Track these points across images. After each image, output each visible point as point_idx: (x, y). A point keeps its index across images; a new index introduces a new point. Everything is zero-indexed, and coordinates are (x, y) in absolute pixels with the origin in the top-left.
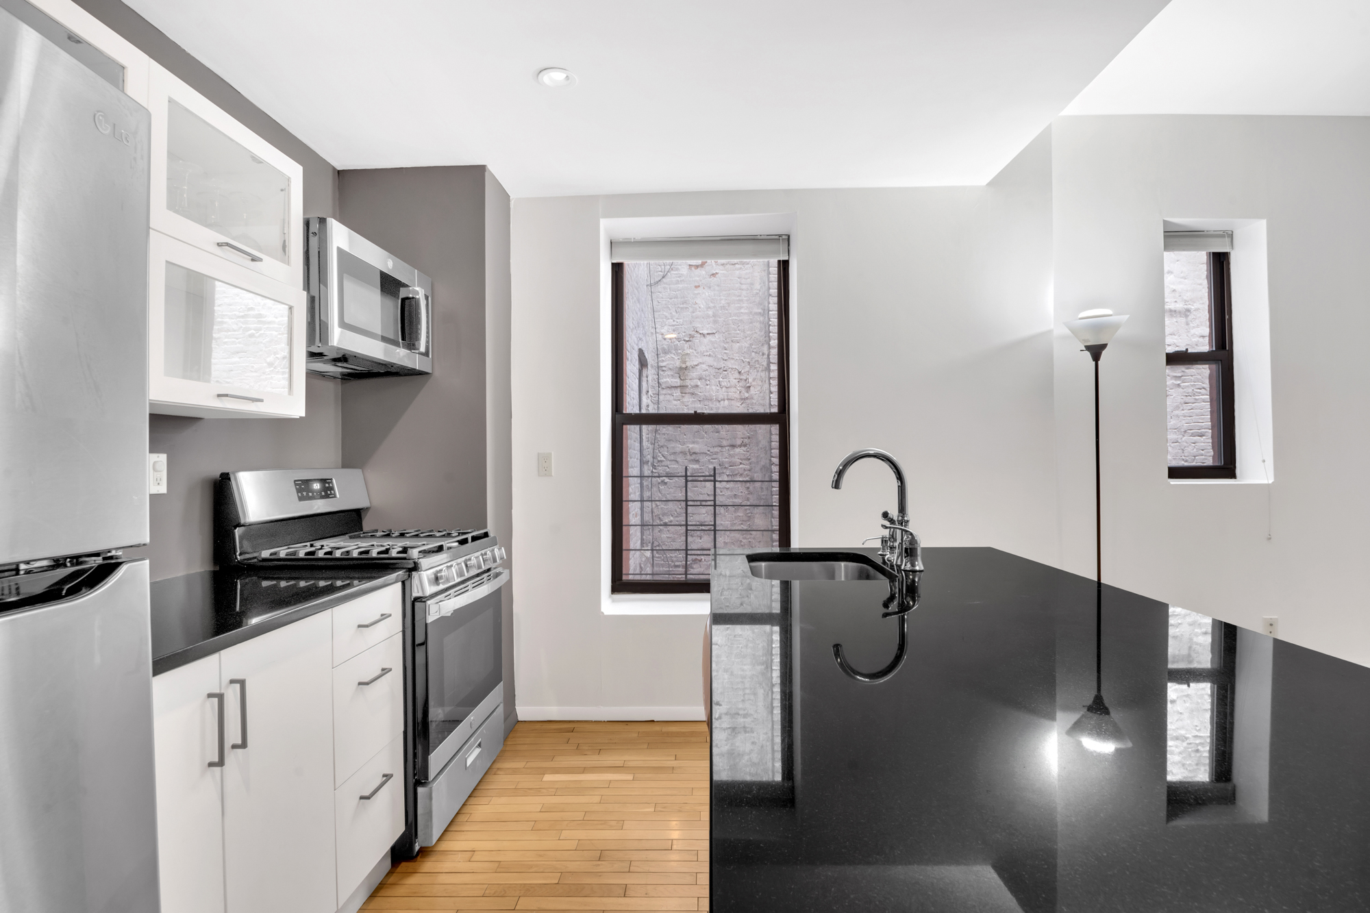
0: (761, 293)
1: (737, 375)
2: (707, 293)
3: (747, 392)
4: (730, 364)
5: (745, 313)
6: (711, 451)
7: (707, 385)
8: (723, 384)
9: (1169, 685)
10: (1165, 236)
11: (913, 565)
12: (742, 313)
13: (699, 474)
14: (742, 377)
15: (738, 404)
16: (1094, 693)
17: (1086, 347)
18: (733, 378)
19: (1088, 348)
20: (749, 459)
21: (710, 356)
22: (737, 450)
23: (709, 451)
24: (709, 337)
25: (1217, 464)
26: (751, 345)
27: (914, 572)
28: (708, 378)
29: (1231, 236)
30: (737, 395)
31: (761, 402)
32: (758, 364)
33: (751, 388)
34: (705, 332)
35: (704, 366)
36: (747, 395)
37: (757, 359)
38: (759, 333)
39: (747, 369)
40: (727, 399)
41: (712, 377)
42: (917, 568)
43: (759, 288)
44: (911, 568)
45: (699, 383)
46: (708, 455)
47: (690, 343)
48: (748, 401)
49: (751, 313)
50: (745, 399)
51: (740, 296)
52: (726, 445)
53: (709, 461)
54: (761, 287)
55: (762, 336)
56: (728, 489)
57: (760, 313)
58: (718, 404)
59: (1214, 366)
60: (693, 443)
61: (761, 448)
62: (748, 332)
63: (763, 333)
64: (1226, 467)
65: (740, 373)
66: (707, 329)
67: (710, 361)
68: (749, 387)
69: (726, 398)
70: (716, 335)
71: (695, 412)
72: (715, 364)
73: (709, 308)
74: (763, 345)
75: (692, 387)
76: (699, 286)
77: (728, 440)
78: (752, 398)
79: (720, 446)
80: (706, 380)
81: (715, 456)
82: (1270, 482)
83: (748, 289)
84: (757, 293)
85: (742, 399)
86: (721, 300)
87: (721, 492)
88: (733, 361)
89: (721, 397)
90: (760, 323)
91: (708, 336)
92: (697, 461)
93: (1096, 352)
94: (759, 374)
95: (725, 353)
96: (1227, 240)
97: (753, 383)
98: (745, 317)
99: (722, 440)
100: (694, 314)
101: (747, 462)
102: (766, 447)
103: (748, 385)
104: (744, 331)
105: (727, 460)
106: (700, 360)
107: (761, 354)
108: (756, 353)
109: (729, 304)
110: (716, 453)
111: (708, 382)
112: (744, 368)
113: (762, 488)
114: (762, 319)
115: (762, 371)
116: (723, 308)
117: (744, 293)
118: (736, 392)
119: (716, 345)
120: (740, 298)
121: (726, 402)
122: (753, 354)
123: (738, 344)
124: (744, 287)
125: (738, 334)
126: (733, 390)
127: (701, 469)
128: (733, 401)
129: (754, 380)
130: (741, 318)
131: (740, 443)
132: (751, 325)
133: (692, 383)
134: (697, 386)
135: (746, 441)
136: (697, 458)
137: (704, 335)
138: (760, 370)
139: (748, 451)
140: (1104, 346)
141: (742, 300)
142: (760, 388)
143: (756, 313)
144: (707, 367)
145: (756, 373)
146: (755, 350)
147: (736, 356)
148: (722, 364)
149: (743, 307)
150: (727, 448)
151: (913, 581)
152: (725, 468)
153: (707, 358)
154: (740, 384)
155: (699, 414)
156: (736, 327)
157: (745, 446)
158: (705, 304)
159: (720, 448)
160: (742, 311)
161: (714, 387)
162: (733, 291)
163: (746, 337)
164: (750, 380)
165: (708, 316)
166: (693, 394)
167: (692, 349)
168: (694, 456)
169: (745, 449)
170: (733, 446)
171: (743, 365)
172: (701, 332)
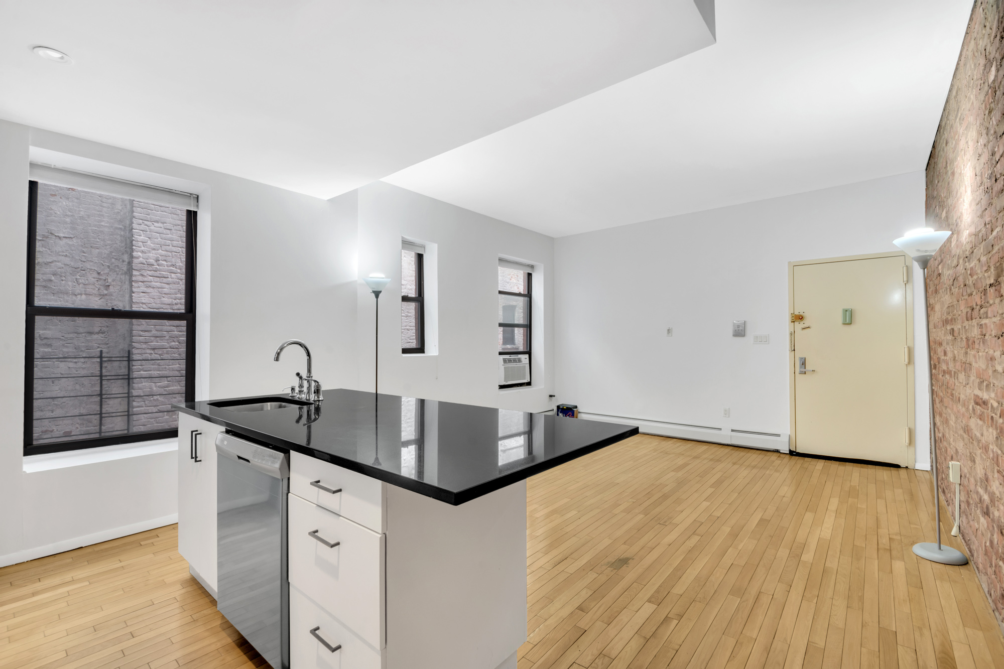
0: (122, 213)
1: (96, 275)
2: (64, 203)
3: (106, 290)
4: (88, 265)
5: (106, 226)
6: (66, 337)
7: (62, 280)
8: (81, 281)
9: (402, 448)
10: (402, 243)
11: (318, 397)
12: (102, 225)
13: (52, 357)
14: (101, 277)
15: (97, 299)
16: (375, 456)
17: (373, 291)
18: (92, 278)
19: (374, 292)
20: (108, 344)
21: (66, 256)
22: (95, 336)
23: (63, 337)
24: (65, 241)
25: (417, 347)
26: (111, 252)
27: (319, 401)
28: (63, 275)
29: (424, 248)
30: (95, 292)
31: (120, 299)
32: (118, 268)
33: (110, 287)
34: (62, 235)
35: (59, 264)
36: (106, 292)
37: (117, 264)
38: (119, 244)
39: (107, 271)
40: (85, 294)
41: (68, 274)
42: (320, 399)
43: (120, 208)
44: (318, 399)
45: (53, 278)
46: (61, 340)
47: (43, 242)
48: (107, 297)
49: (112, 227)
50: (103, 295)
51: (101, 211)
52: (82, 332)
53: (63, 345)
54: (122, 208)
55: (122, 247)
56: (84, 368)
57: (121, 229)
58: (74, 297)
59: (417, 304)
60: (45, 329)
61: (120, 335)
62: (109, 242)
63: (123, 245)
64: (421, 349)
65: (99, 273)
66: (64, 233)
67: (67, 260)
68: (109, 286)
69: (83, 293)
70: (74, 239)
71: (113, 309)
72: (72, 264)
73: (67, 215)
74: (123, 254)
75: (45, 281)
76: (55, 195)
77: (84, 328)
78: (112, 295)
79: (76, 333)
80: (61, 276)
81: (69, 341)
82: (437, 354)
83: (109, 208)
84: (118, 213)
85: (100, 295)
86: (80, 211)
87: (77, 371)
88: (91, 264)
89: (78, 291)
90: (121, 236)
91: (64, 239)
92: (50, 346)
93: (377, 294)
94: (119, 276)
95: (83, 256)
96: (423, 249)
97: (112, 283)
98: (106, 230)
99: (78, 328)
100: (49, 218)
101: (105, 346)
102: (124, 334)
103: (107, 284)
104: (104, 240)
105: (83, 344)
106: (55, 259)
107: (121, 260)
108: (116, 259)
109: (88, 216)
110: (72, 339)
111: (64, 278)
112: (103, 270)
113: (120, 367)
114: (122, 233)
115: (122, 274)
116: (82, 218)
117: (105, 209)
118: (94, 289)
119: (73, 248)
120: (101, 213)
121: (84, 297)
122: (113, 260)
123: (97, 250)
124: (105, 205)
125: (98, 242)
126: (91, 286)
127: (53, 352)
128: (91, 296)
129: (114, 280)
130: (101, 229)
131: (98, 331)
132: (111, 236)
133: (44, 278)
134: (51, 280)
135: (104, 329)
136: (49, 343)
137: (60, 238)
138: (120, 273)
139: (106, 338)
140: (380, 292)
141: (103, 215)
142: (119, 287)
143: (116, 228)
144: (63, 266)
145: (115, 276)
146: (115, 257)
147: (96, 260)
148: (80, 265)
149: (103, 221)
150: (83, 334)
151: (319, 405)
152: (82, 351)
153: (63, 257)
154: (99, 283)
155: (117, 310)
156: (95, 236)
157: (103, 333)
158: (61, 211)
159: (76, 335)
160: (103, 224)
161: (70, 283)
162: (93, 206)
163: (106, 246)
164: (109, 280)
165: (66, 223)
166: (45, 287)
167: (45, 248)
168: (45, 341)
169: (103, 335)
170: (91, 333)
171: (103, 267)
172: (56, 235)
